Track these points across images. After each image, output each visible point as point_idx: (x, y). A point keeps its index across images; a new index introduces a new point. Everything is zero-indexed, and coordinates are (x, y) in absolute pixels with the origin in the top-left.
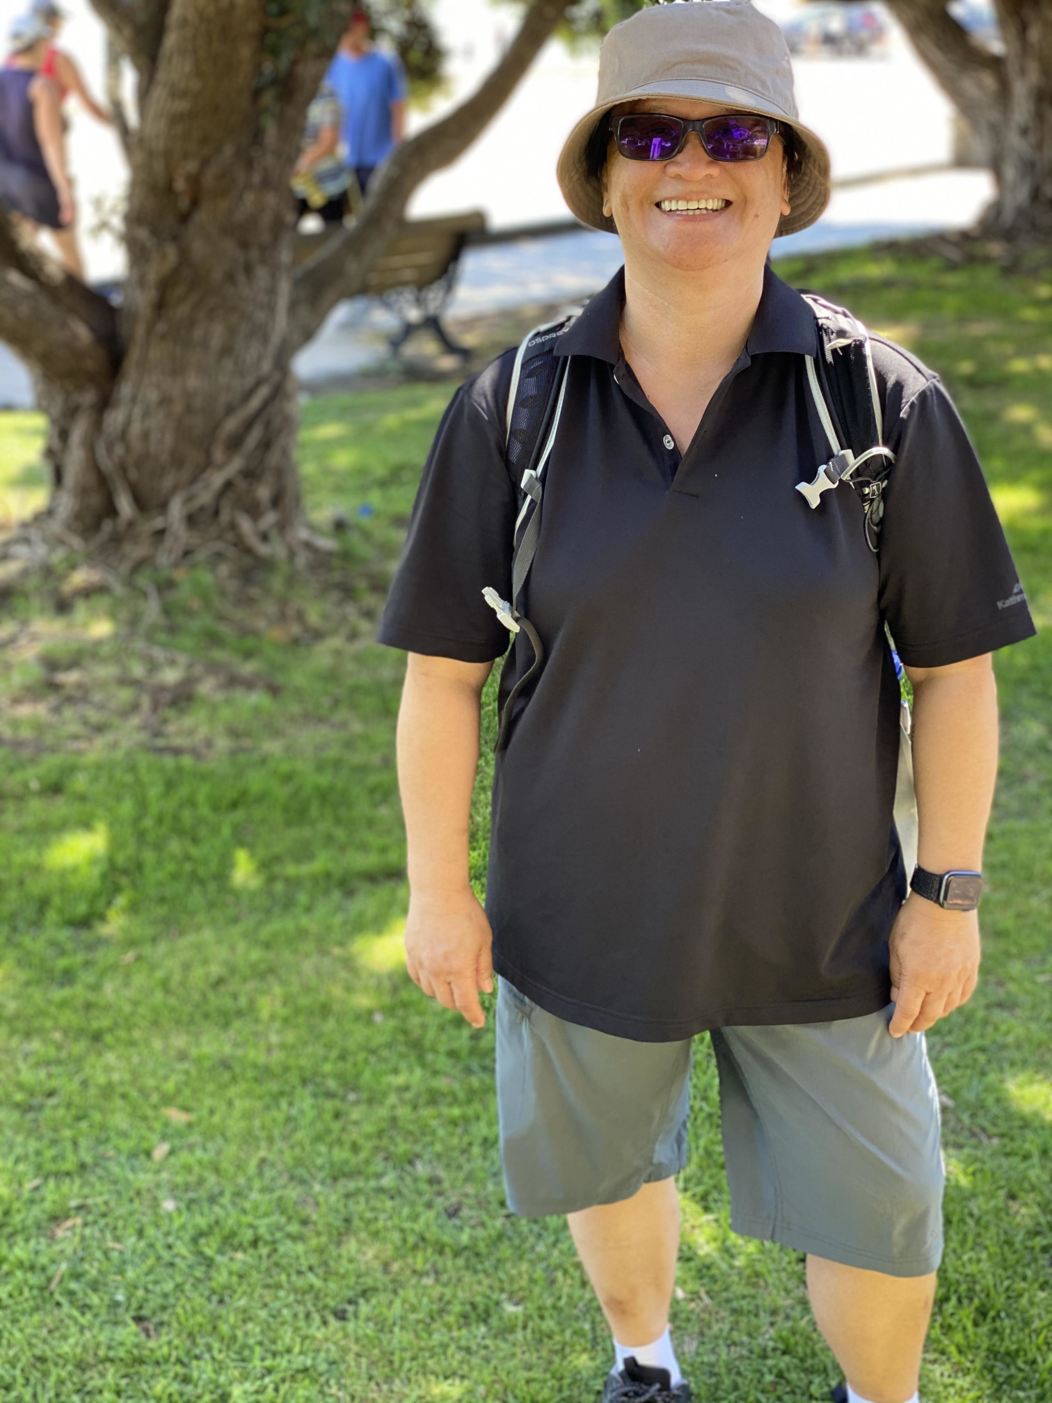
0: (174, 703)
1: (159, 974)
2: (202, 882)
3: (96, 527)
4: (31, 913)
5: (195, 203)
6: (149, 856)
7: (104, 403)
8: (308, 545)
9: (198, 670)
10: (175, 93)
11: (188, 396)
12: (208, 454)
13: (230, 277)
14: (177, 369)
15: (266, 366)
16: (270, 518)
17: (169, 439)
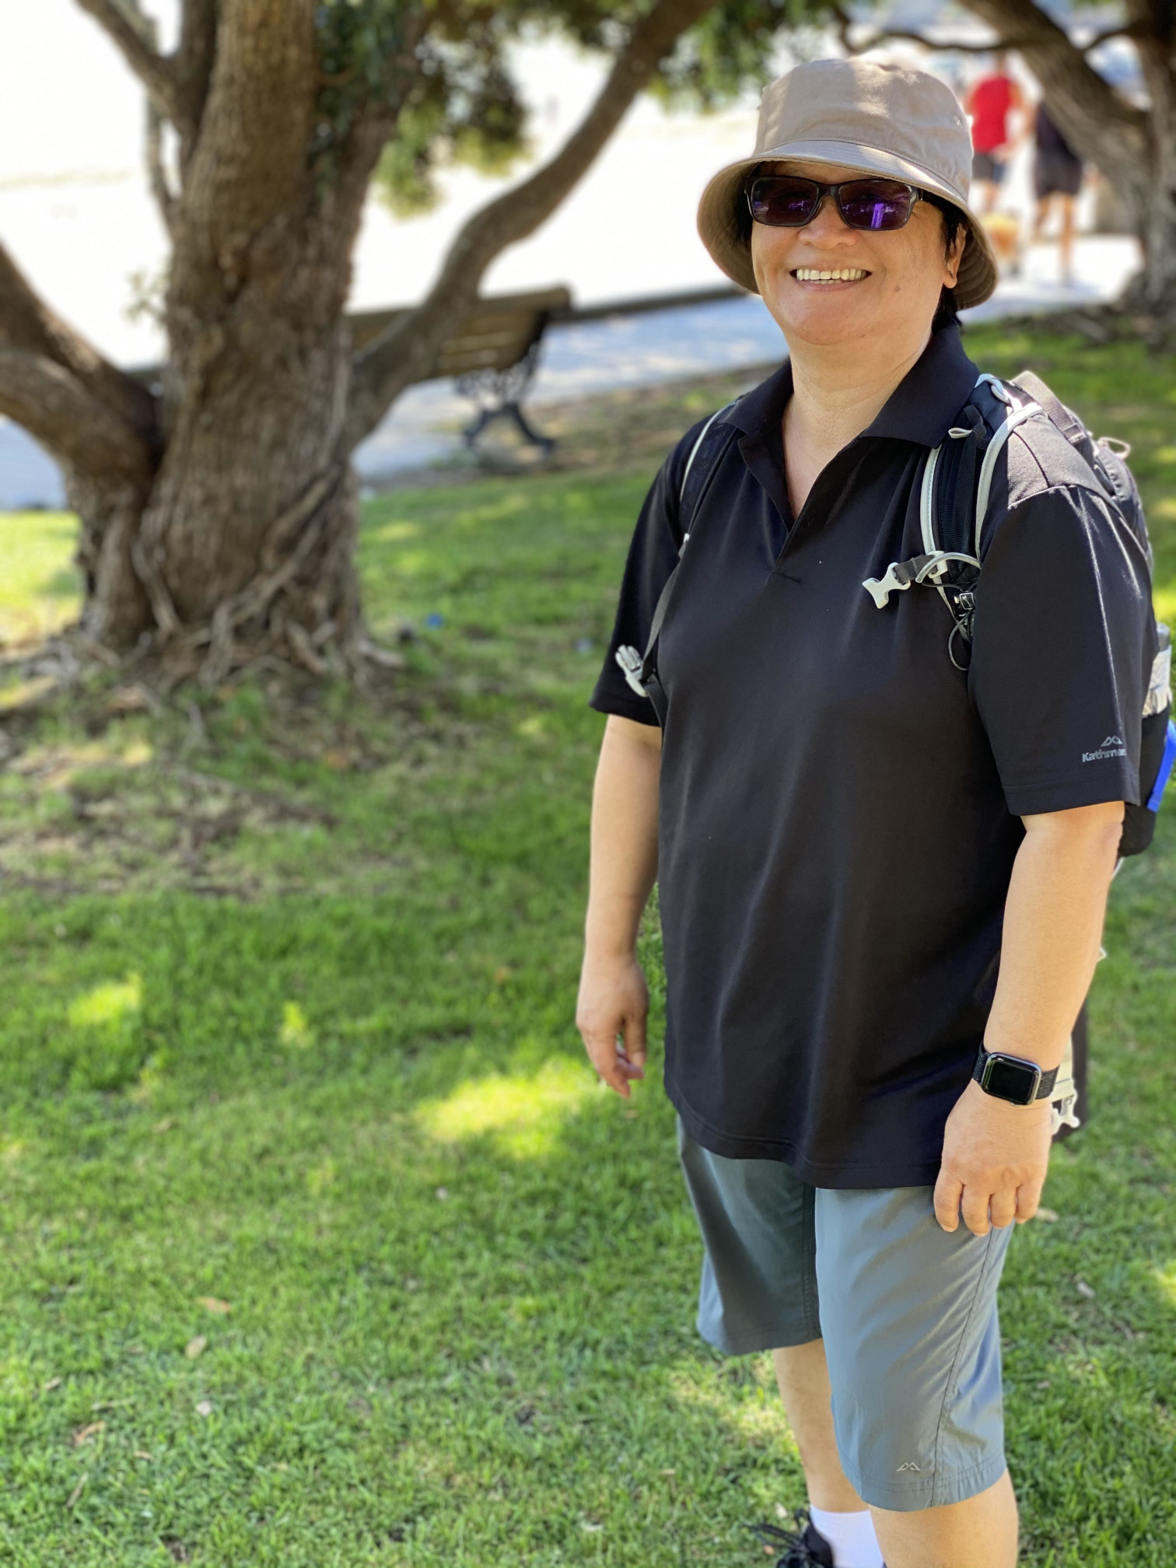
0: (217, 838)
1: (197, 1145)
2: (246, 1040)
3: (134, 640)
4: (54, 1075)
5: (243, 280)
6: (187, 1010)
7: (143, 503)
8: (369, 660)
9: (245, 801)
10: (221, 160)
11: (235, 494)
12: (258, 558)
13: (282, 362)
14: (222, 466)
15: (323, 461)
16: (326, 630)
17: (214, 542)
